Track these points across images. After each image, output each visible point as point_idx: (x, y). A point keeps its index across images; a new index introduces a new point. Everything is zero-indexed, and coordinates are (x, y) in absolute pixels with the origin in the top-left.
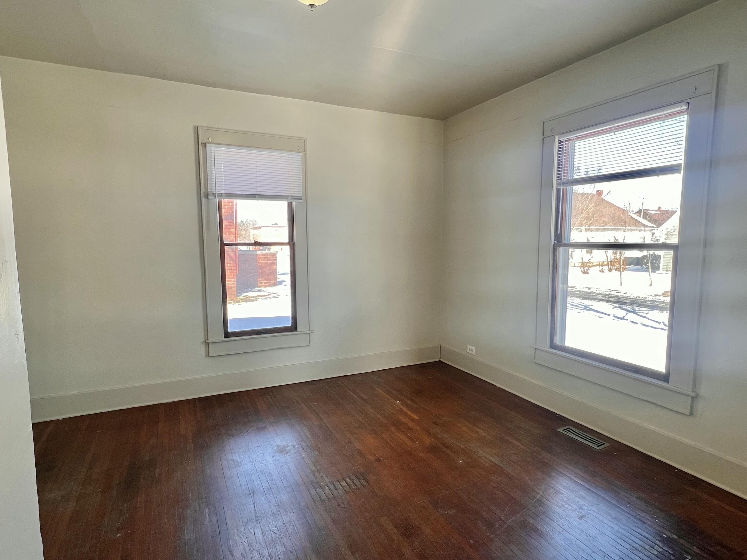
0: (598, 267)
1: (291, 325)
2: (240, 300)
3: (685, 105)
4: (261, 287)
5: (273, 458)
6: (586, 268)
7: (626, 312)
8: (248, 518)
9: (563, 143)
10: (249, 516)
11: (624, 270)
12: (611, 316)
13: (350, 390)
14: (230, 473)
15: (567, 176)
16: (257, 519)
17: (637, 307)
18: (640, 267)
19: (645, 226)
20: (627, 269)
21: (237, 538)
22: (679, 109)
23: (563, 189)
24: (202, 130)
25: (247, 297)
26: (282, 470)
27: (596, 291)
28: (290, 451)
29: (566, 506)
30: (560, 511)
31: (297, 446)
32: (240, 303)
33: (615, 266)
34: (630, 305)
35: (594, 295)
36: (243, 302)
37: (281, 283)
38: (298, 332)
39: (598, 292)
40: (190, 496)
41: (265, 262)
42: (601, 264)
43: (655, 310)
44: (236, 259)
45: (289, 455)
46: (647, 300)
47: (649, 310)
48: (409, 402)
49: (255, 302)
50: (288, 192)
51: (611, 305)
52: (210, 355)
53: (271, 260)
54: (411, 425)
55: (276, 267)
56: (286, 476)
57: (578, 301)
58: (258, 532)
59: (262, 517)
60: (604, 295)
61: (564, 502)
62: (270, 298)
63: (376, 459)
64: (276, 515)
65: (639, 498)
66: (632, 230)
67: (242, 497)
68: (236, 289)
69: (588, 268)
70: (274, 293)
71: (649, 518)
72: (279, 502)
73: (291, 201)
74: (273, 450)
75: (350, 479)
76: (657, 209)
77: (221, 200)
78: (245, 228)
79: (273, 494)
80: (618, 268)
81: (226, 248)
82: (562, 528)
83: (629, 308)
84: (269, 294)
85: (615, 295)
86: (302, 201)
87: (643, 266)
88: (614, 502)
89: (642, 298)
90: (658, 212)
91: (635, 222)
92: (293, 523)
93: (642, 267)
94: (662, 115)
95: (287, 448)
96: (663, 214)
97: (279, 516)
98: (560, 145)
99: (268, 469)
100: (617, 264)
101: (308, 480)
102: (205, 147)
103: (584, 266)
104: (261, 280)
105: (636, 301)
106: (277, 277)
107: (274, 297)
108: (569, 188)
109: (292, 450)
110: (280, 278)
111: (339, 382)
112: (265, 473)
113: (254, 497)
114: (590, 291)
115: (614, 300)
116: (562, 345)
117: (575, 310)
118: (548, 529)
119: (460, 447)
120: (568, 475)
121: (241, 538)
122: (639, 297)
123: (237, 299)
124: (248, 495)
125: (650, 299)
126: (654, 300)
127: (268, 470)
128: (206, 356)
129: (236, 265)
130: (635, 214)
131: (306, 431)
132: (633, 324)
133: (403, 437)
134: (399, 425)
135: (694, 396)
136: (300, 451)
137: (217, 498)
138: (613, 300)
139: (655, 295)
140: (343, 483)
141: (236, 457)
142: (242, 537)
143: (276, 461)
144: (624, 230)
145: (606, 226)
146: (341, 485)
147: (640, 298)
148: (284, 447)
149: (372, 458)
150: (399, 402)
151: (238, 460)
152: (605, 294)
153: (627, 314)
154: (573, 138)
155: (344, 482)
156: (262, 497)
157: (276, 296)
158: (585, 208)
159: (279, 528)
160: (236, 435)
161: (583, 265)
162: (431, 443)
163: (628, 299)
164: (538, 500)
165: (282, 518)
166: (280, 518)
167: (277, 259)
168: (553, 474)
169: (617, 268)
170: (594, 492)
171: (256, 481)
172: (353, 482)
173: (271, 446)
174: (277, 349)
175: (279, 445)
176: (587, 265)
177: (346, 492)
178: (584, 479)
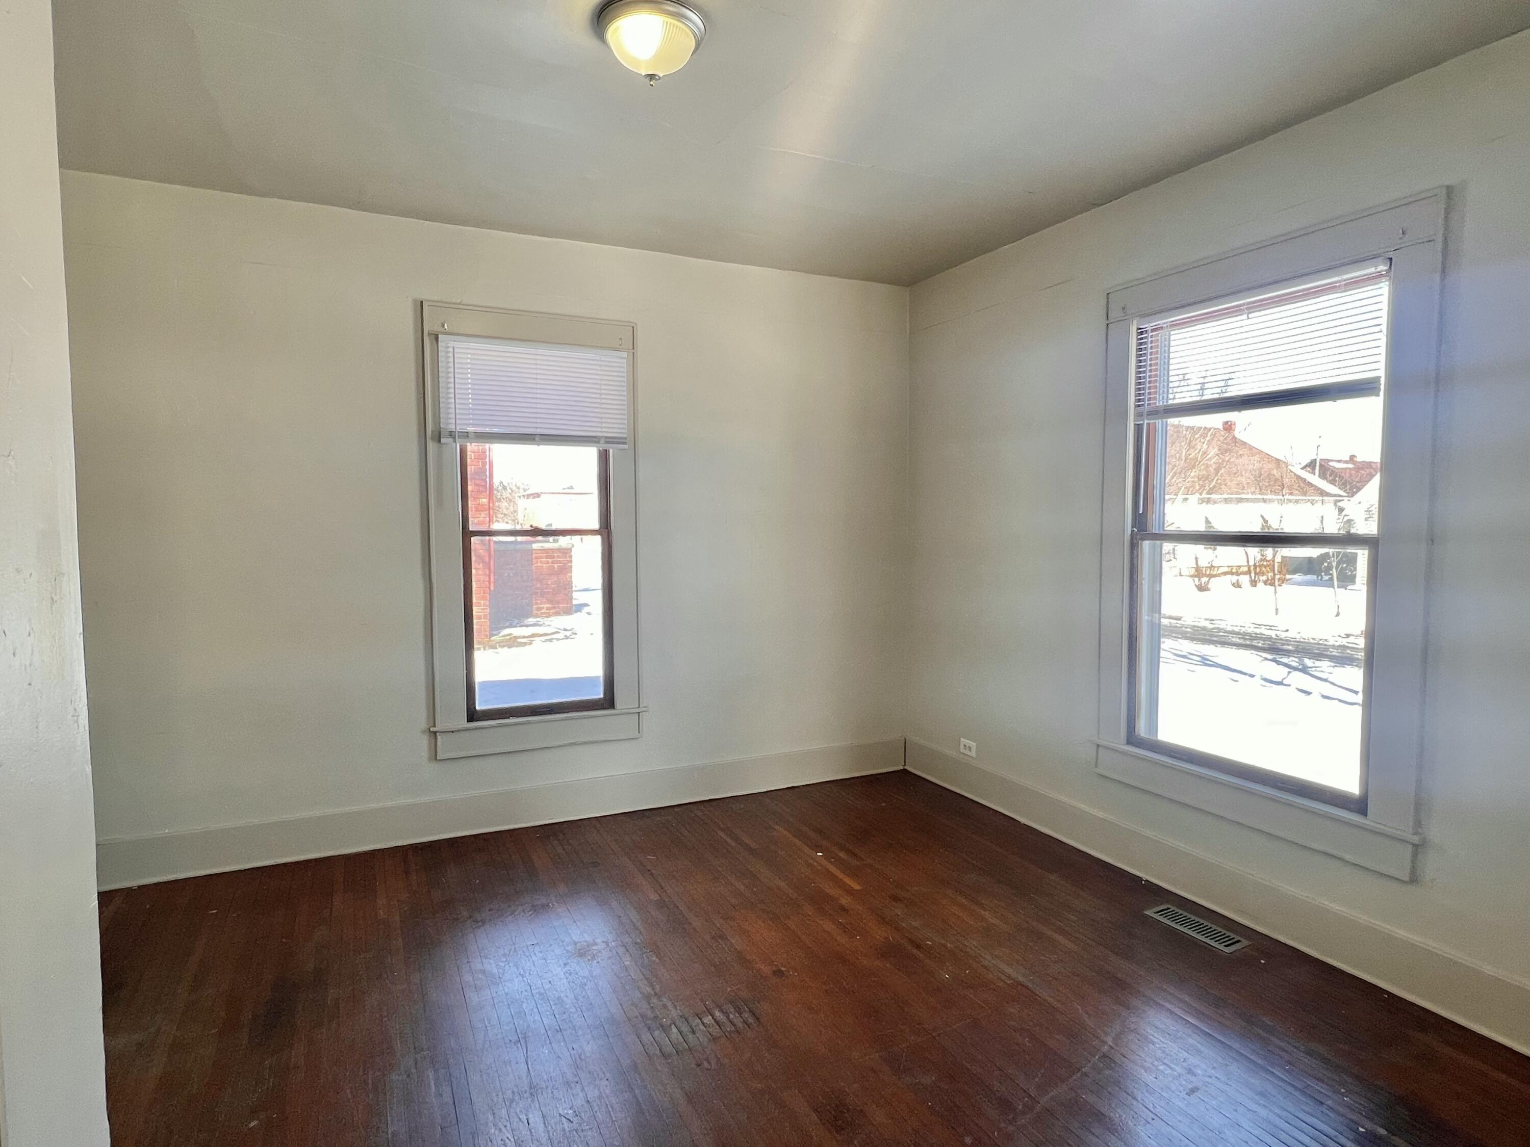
0: (1229, 576)
1: (602, 696)
2: (497, 643)
3: (1385, 265)
4: (539, 617)
5: (566, 969)
6: (1204, 580)
7: (1288, 670)
8: (516, 1090)
9: (1146, 333)
10: (516, 1086)
11: (1283, 583)
12: (1257, 678)
13: (722, 830)
14: (479, 998)
15: (1155, 398)
16: (534, 1090)
17: (1309, 659)
18: (1316, 576)
19: (1323, 493)
20: (1289, 581)
21: (493, 1131)
22: (1373, 270)
23: (1148, 424)
24: (430, 307)
25: (512, 636)
26: (584, 993)
27: (1226, 627)
28: (600, 955)
29: (1161, 1067)
30: (1148, 1078)
31: (613, 944)
32: (496, 648)
33: (1263, 574)
34: (1296, 656)
35: (1221, 634)
36: (503, 647)
37: (580, 607)
38: (616, 709)
39: (1229, 628)
40: (398, 1046)
41: (549, 566)
42: (1234, 570)
43: (1346, 666)
44: (490, 559)
45: (598, 962)
46: (1329, 645)
47: (1334, 667)
48: (842, 855)
49: (528, 647)
50: (599, 429)
51: (1257, 655)
52: (438, 758)
53: (560, 562)
54: (845, 901)
55: (571, 577)
56: (591, 1004)
57: (1186, 646)
58: (535, 1118)
59: (543, 1088)
60: (1241, 634)
61: (1157, 1061)
62: (558, 640)
63: (774, 971)
64: (573, 1085)
65: (1310, 1053)
66: (1297, 501)
67: (502, 1047)
68: (489, 620)
69: (1209, 579)
70: (565, 630)
71: (1330, 1094)
72: (578, 1058)
73: (604, 446)
74: (565, 952)
75: (721, 1011)
76: (1348, 459)
77: (466, 446)
78: (508, 495)
79: (564, 1041)
80: (1270, 578)
81: (474, 539)
82: (1152, 1112)
83: (1293, 661)
84: (556, 630)
85: (1264, 635)
86: (626, 446)
87: (1322, 576)
88: (1259, 1061)
89: (1321, 642)
90: (1351, 466)
91: (1302, 485)
92: (606, 1100)
93: (1320, 578)
94: (1339, 281)
95: (593, 948)
96: (1359, 469)
97: (578, 1087)
98: (1142, 339)
99: (556, 990)
100: (1269, 570)
101: (637, 1014)
102: (435, 342)
103: (1201, 575)
104: (539, 602)
105: (1308, 648)
106: (572, 596)
107: (567, 637)
108: (1160, 422)
109: (603, 951)
110: (578, 598)
111: (700, 814)
112: (550, 999)
113: (527, 1048)
114: (1212, 626)
115: (1262, 644)
116: (1151, 738)
117: (1182, 666)
118: (1124, 1116)
119: (945, 946)
120: (1167, 1005)
121: (500, 1130)
122: (1314, 639)
123: (490, 641)
124: (515, 1043)
125: (1337, 644)
126: (1344, 646)
127: (554, 992)
128: (430, 760)
129: (490, 573)
130: (1302, 469)
131: (634, 915)
132: (1303, 694)
133: (829, 926)
134: (821, 901)
135: (1417, 843)
136: (620, 955)
137: (452, 1050)
138: (1260, 645)
139: (1348, 636)
140: (708, 1020)
141: (491, 966)
142: (504, 1129)
143: (570, 974)
144: (1281, 502)
145: (1244, 493)
146: (703, 1023)
147: (1316, 642)
148: (588, 945)
149: (766, 969)
150: (821, 854)
151: (495, 971)
152: (1244, 632)
153: (1289, 673)
154: (1165, 325)
155: (710, 1017)
156: (543, 1048)
157: (570, 634)
158: (1199, 457)
159: (579, 1111)
160: (490, 920)
161: (1199, 572)
162: (886, 938)
163: (1292, 643)
164: (1105, 1056)
165: (583, 1090)
166: (579, 1091)
167: (573, 559)
168: (1135, 1002)
169: (1268, 579)
170: (1220, 1041)
171: (531, 1015)
172: (728, 1017)
173: (561, 944)
174: (575, 744)
175: (576, 941)
176: (1206, 571)
177: (715, 1039)
178: (1199, 1014)
